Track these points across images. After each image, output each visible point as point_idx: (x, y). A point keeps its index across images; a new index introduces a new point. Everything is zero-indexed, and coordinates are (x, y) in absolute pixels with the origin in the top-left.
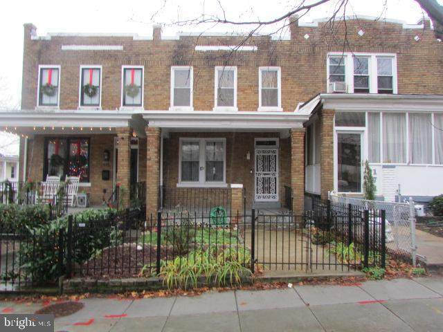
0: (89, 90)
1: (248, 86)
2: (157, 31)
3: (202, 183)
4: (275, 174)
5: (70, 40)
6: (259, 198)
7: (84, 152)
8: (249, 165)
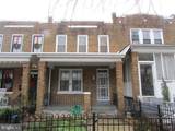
0: (16, 46)
1: (93, 45)
2: (50, 19)
3: (70, 91)
4: (108, 87)
5: (9, 23)
6: (100, 99)
7: (11, 76)
8: (94, 82)
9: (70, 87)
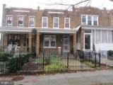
0: (20, 22)
5: (15, 9)
9: (50, 45)
